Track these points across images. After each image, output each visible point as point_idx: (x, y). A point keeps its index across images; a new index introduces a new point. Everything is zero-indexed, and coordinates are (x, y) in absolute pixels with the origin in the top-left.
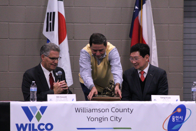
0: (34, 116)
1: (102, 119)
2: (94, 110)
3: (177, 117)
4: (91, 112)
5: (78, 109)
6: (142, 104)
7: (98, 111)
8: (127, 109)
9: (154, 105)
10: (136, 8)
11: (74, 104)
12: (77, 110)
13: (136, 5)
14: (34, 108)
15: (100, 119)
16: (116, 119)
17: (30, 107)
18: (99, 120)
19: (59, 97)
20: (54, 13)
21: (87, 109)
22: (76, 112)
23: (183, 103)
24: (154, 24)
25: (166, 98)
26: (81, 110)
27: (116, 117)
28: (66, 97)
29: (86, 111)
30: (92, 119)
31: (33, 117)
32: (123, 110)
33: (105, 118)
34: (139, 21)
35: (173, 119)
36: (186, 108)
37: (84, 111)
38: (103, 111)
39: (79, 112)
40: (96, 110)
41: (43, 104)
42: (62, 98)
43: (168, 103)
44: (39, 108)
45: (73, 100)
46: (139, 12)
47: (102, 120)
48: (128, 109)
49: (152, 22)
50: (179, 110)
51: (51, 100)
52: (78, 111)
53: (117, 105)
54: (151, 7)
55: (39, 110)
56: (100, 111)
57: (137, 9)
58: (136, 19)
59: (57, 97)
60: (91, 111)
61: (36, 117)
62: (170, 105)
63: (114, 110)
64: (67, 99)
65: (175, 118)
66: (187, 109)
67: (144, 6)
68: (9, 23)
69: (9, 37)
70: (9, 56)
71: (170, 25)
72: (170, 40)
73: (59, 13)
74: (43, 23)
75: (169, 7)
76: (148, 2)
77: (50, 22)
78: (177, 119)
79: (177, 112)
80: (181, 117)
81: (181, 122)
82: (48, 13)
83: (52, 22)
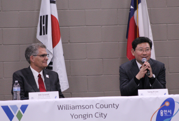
1: (87, 115)
2: (77, 107)
3: (165, 111)
4: (74, 109)
5: (60, 106)
6: (128, 99)
7: (82, 108)
8: (112, 104)
9: (140, 99)
10: (132, 7)
11: (56, 102)
12: (60, 108)
13: (131, 5)
15: (85, 116)
16: (101, 115)
18: (83, 117)
19: (41, 95)
20: (47, 16)
21: (70, 106)
22: (59, 109)
23: (172, 96)
24: (151, 23)
25: (154, 92)
26: (64, 107)
27: (101, 113)
28: (48, 95)
29: (69, 108)
30: (76, 117)
31: (13, 116)
32: (108, 106)
33: (89, 115)
34: (135, 21)
35: (162, 113)
37: (67, 108)
38: (87, 107)
39: (62, 109)
40: (80, 107)
41: (24, 102)
42: (44, 96)
43: (155, 96)
44: (19, 107)
45: (55, 98)
46: (134, 12)
47: (86, 117)
48: (114, 104)
49: (148, 21)
50: (167, 104)
51: (32, 98)
52: (61, 109)
53: (102, 100)
54: (147, 7)
56: (84, 107)
57: (132, 9)
58: (131, 19)
59: (39, 95)
60: (74, 107)
62: (157, 98)
63: (98, 106)
64: (49, 96)
65: (163, 112)
67: (140, 6)
68: (3, 29)
69: (3, 43)
70: (4, 63)
71: (168, 24)
72: (169, 40)
73: (52, 16)
74: (37, 27)
75: (166, 7)
76: (144, 1)
77: (43, 25)
78: (166, 113)
79: (165, 106)
80: (170, 111)
81: (170, 116)
82: (41, 17)
83: (45, 25)
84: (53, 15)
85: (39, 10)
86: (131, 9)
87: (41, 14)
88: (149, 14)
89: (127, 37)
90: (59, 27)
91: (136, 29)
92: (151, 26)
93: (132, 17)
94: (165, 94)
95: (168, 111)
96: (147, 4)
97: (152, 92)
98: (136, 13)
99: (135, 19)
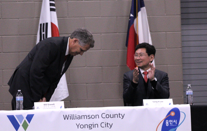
0: (21, 125)
1: (92, 125)
2: (83, 117)
3: (171, 121)
4: (80, 119)
5: (66, 116)
6: (134, 109)
7: (88, 117)
8: (118, 114)
9: (146, 109)
10: (132, 15)
11: (61, 111)
12: (66, 117)
13: (131, 13)
14: (20, 117)
15: (90, 125)
16: (107, 125)
17: (16, 115)
18: (88, 127)
19: (46, 105)
20: (47, 24)
21: (76, 116)
22: (65, 119)
23: (177, 106)
24: (150, 31)
25: (159, 102)
26: (69, 117)
27: (106, 123)
28: (54, 104)
29: (75, 118)
30: (82, 126)
32: (114, 116)
33: (95, 125)
34: (135, 29)
35: (167, 123)
36: (180, 111)
37: (73, 118)
38: (93, 117)
39: (68, 119)
40: (85, 117)
41: (29, 112)
42: (49, 106)
44: (25, 116)
45: (61, 108)
47: (92, 127)
48: (119, 114)
49: (148, 29)
50: (173, 114)
51: (38, 108)
52: (66, 119)
53: (107, 110)
54: (146, 15)
55: (25, 119)
56: (89, 117)
57: (132, 17)
58: (131, 28)
59: (44, 105)
60: (80, 117)
61: (23, 126)
62: (162, 108)
63: (104, 115)
64: (55, 106)
65: (169, 122)
66: (180, 113)
67: (139, 14)
68: (2, 36)
69: (2, 51)
70: (3, 70)
71: (167, 32)
72: (168, 48)
73: (52, 24)
74: (37, 35)
75: (165, 15)
76: (144, 9)
77: (43, 33)
78: (171, 123)
79: (171, 116)
80: (175, 121)
81: (176, 126)
82: (41, 25)
83: (44, 33)
84: (53, 22)
85: (39, 18)
86: (130, 17)
87: (41, 22)
88: (148, 22)
89: (127, 45)
90: (59, 34)
91: (136, 37)
92: (151, 34)
93: (132, 25)
94: (170, 104)
95: (173, 121)
96: (147, 12)
97: (157, 102)
98: (135, 21)
99: (135, 27)
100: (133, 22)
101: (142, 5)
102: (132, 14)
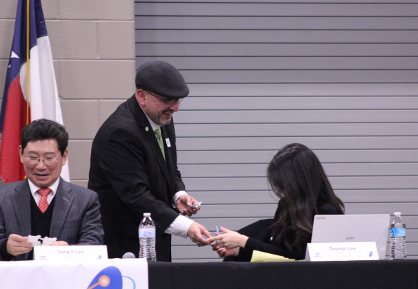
10: (14, 55)
13: (13, 49)
23: (116, 262)
24: (60, 96)
25: (72, 252)
34: (22, 88)
46: (20, 68)
49: (54, 90)
50: (105, 281)
54: (51, 57)
57: (15, 58)
58: (12, 84)
62: (80, 267)
66: (124, 278)
67: (34, 52)
71: (101, 100)
75: (98, 58)
76: (44, 41)
79: (99, 286)
86: (11, 60)
88: (56, 74)
89: (2, 128)
91: (24, 107)
92: (61, 103)
93: (15, 79)
94: (100, 257)
96: (52, 48)
97: (68, 253)
98: (23, 68)
99: (22, 85)
100: (18, 70)
101: (41, 31)
102: (14, 51)
